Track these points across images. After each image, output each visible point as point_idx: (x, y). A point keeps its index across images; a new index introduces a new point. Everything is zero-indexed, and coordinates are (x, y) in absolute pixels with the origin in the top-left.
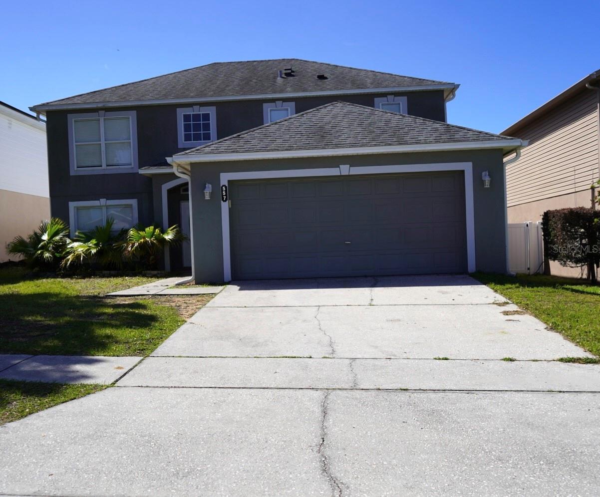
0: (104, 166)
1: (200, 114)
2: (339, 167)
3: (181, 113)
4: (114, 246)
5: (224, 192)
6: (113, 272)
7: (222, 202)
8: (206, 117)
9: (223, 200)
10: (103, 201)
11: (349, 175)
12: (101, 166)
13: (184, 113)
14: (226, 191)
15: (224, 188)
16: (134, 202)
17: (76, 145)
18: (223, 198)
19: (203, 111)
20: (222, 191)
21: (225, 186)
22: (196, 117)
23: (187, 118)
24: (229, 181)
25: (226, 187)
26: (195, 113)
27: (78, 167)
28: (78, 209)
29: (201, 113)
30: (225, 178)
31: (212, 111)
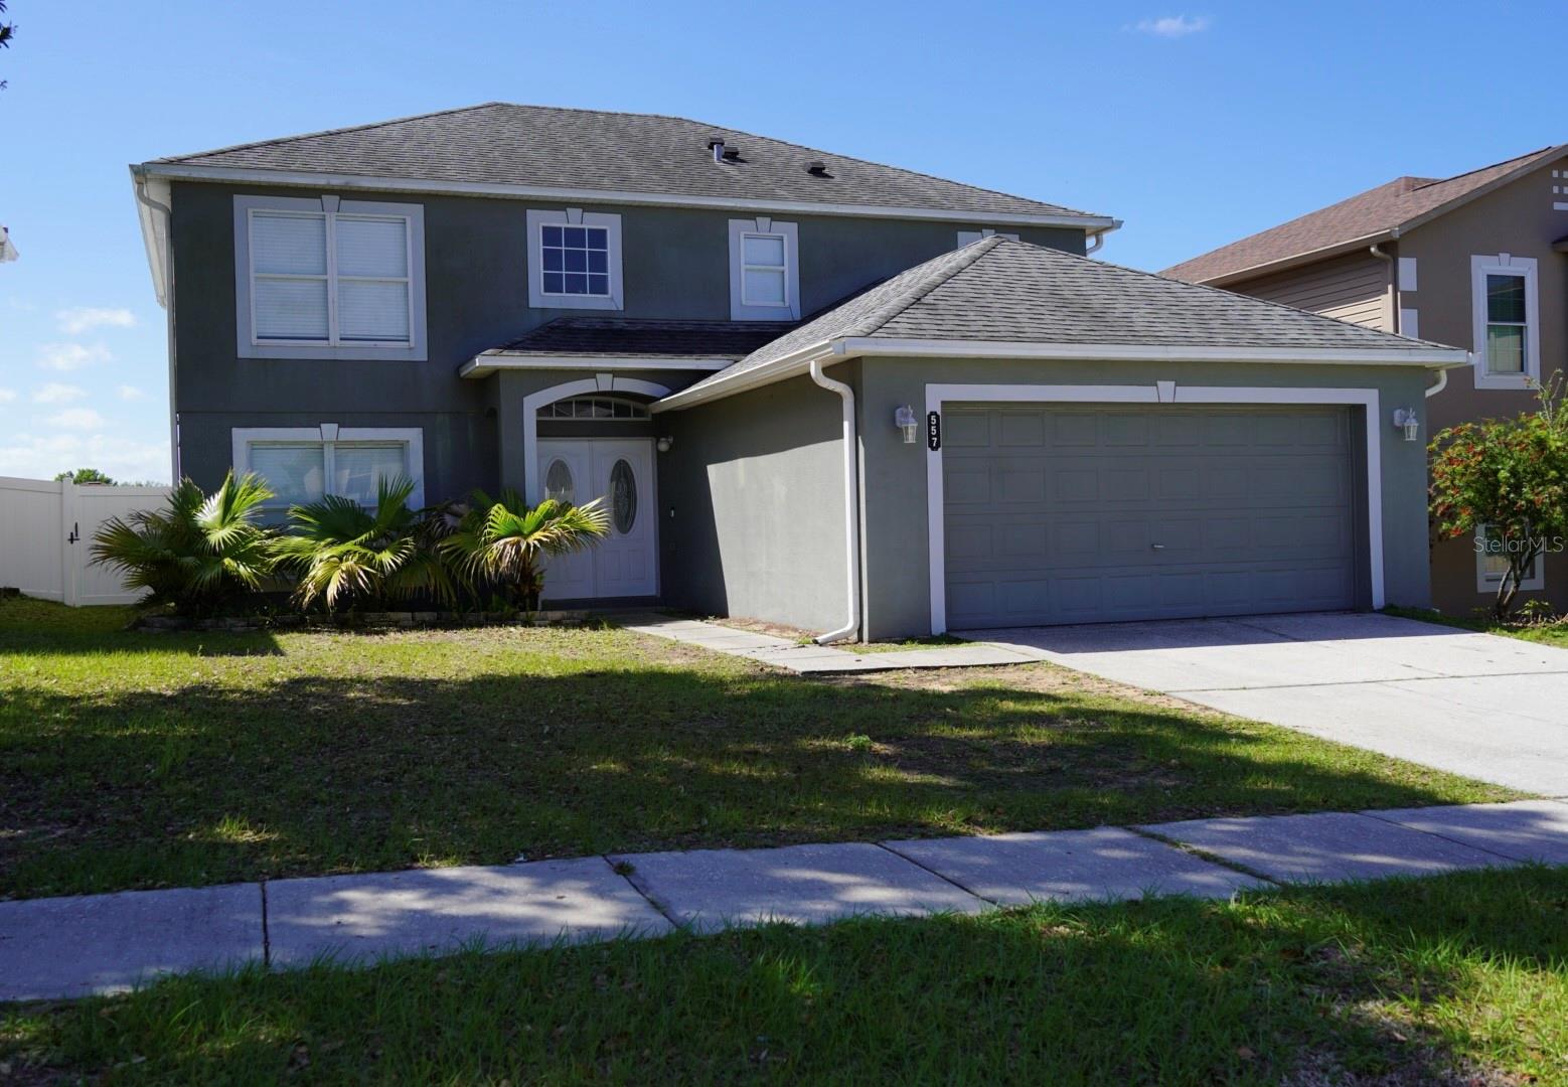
0: (334, 340)
1: (584, 230)
2: (1156, 385)
3: (537, 222)
4: (442, 549)
5: (933, 428)
6: (427, 616)
7: (929, 449)
8: (599, 237)
9: (931, 446)
10: (329, 430)
11: (1174, 404)
12: (327, 339)
13: (546, 225)
14: (937, 425)
15: (933, 418)
16: (413, 436)
17: (256, 278)
18: (931, 442)
19: (592, 222)
20: (930, 425)
21: (935, 413)
22: (575, 236)
23: (551, 235)
24: (944, 403)
25: (937, 417)
26: (569, 226)
27: (259, 338)
28: (253, 446)
29: (586, 227)
30: (936, 396)
31: (612, 225)
